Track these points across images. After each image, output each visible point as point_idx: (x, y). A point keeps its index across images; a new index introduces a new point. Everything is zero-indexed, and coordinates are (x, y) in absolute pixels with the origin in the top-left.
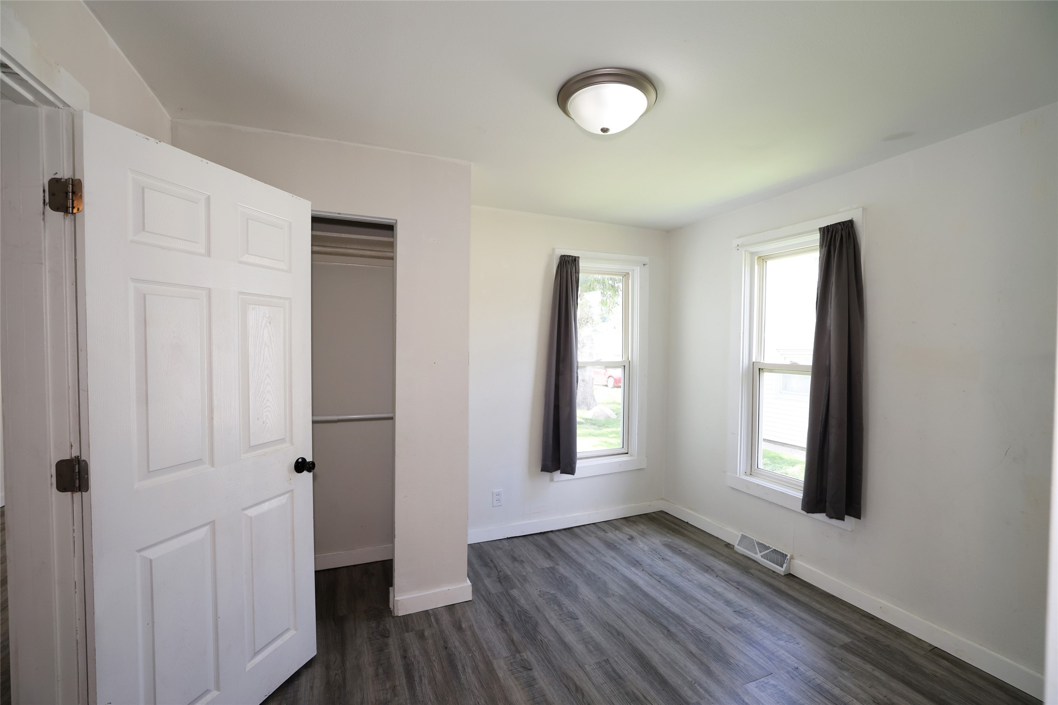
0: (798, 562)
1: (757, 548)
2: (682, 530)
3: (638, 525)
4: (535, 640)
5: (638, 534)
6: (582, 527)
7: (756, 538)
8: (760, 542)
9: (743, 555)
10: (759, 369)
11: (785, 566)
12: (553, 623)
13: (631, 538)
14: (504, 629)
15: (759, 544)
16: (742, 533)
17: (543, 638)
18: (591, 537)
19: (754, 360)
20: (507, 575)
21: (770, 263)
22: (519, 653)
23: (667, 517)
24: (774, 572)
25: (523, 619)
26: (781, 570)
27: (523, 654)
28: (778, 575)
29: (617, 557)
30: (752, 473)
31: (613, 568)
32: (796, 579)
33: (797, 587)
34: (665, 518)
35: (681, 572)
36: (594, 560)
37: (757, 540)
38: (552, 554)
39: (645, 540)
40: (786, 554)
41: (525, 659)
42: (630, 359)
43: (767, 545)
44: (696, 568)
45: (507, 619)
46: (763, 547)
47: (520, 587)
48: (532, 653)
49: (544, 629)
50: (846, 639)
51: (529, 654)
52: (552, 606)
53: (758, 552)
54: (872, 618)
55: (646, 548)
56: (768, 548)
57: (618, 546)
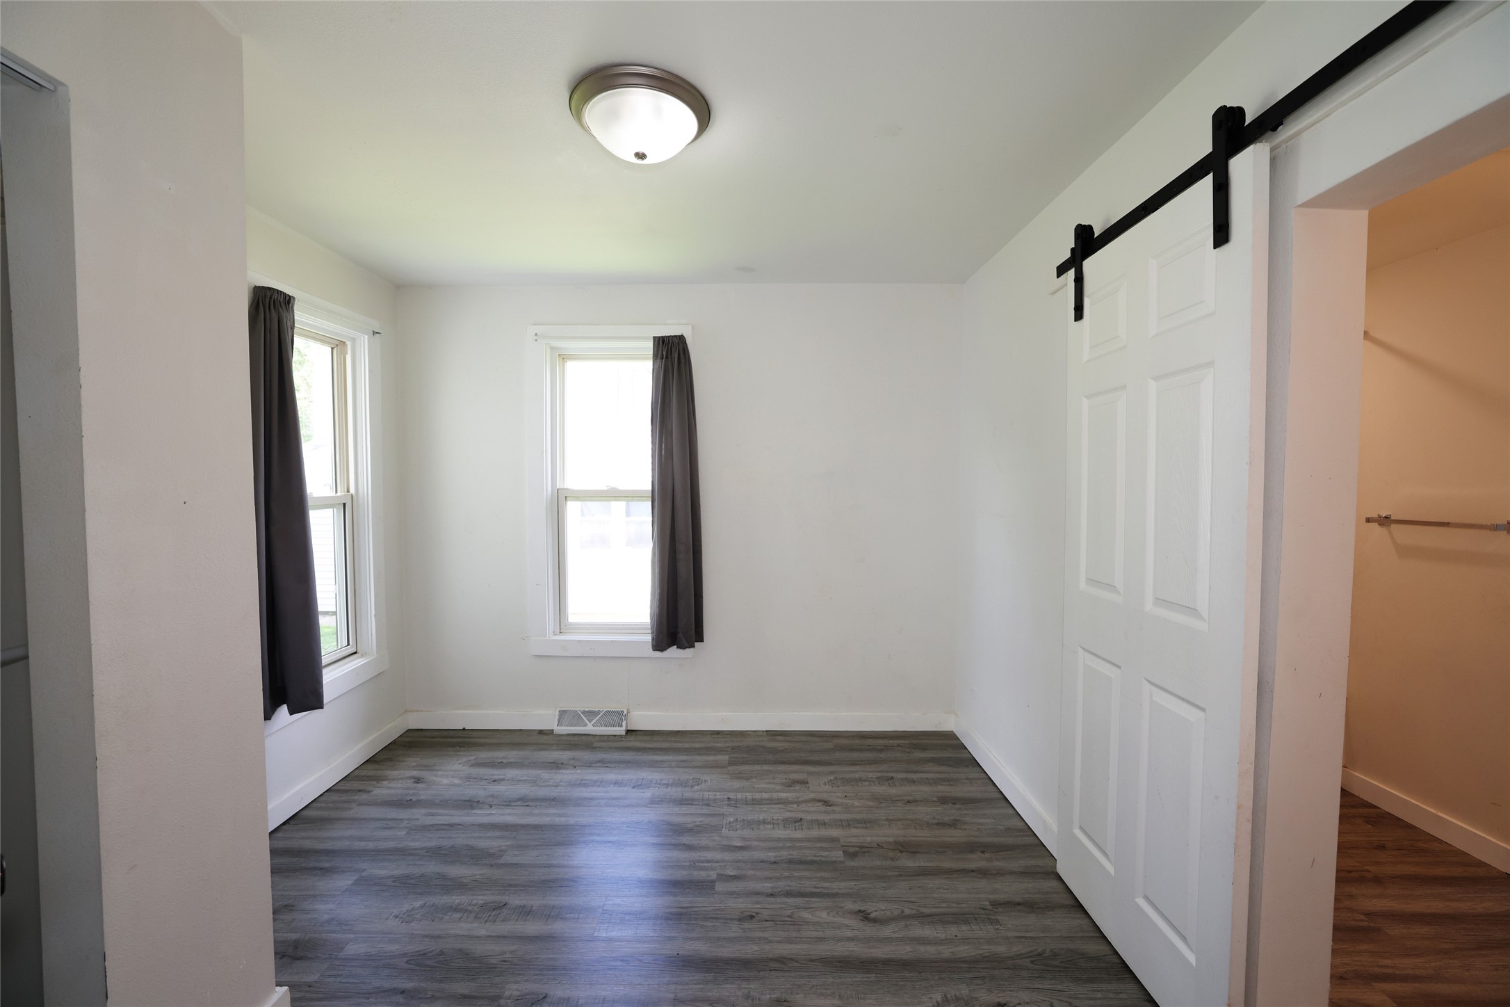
0: (636, 713)
1: (584, 718)
2: (468, 740)
3: (403, 761)
4: (496, 968)
5: (419, 770)
6: (314, 805)
7: (579, 707)
8: (587, 710)
9: (568, 735)
10: (566, 497)
11: (624, 724)
12: (483, 932)
13: (418, 780)
14: (429, 998)
15: (584, 713)
16: (558, 710)
17: (499, 957)
18: (352, 809)
19: (558, 487)
20: (295, 941)
21: (570, 365)
22: (499, 997)
23: (427, 734)
24: (615, 736)
25: (435, 964)
26: (621, 731)
27: (507, 993)
28: (621, 736)
29: (432, 811)
30: (562, 631)
31: (450, 825)
32: (638, 733)
33: (646, 738)
34: (426, 737)
35: (534, 782)
36: (407, 833)
37: (582, 710)
38: (326, 865)
39: (440, 773)
40: (622, 710)
41: (519, 996)
42: (352, 491)
43: (596, 710)
44: (544, 771)
45: (409, 985)
46: (590, 714)
47: (352, 936)
48: (517, 982)
49: (480, 949)
50: (723, 758)
51: (515, 986)
52: (447, 917)
53: (588, 722)
54: (718, 733)
55: (457, 781)
56: (597, 713)
57: (414, 799)
